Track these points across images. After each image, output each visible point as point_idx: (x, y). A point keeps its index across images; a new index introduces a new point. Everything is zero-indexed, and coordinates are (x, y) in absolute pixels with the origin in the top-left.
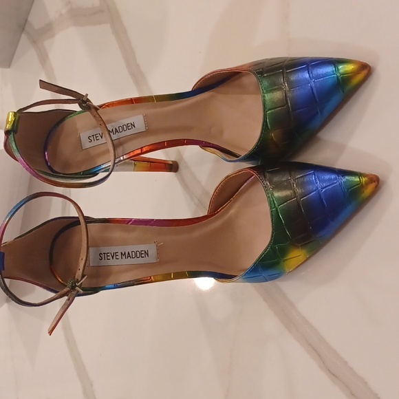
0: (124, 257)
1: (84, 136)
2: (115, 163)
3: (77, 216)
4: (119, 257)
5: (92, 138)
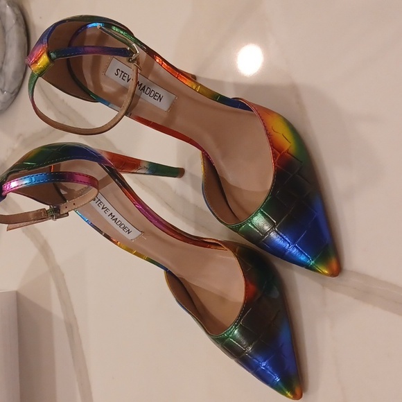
5: (120, 73)
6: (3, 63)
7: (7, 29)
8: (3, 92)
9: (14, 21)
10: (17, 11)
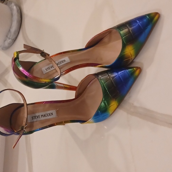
0: (42, 117)
1: (44, 69)
2: (61, 75)
3: (23, 103)
4: (41, 117)
5: (47, 69)
8: (9, 39)
10: (18, 8)
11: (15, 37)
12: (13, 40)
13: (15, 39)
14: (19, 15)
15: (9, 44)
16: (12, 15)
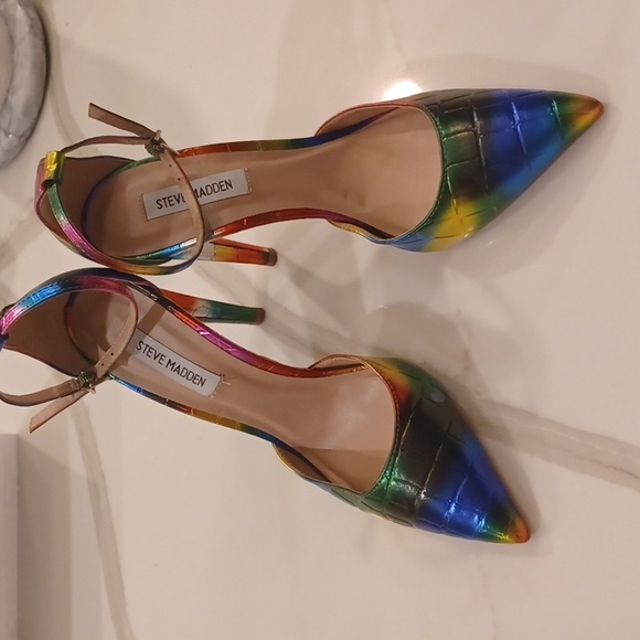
1: (150, 200)
4: (165, 363)
5: (162, 203)
6: (8, 91)
7: (17, 41)
8: (7, 134)
9: (27, 29)
10: (33, 15)
11: (26, 125)
12: (21, 137)
13: (29, 133)
14: (40, 43)
15: (7, 151)
16: (11, 39)
